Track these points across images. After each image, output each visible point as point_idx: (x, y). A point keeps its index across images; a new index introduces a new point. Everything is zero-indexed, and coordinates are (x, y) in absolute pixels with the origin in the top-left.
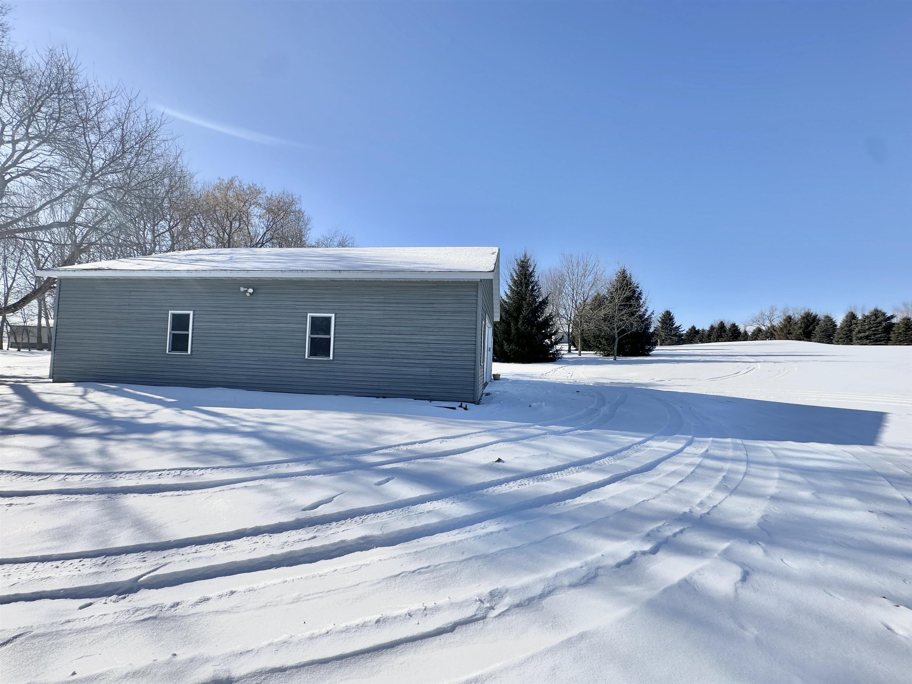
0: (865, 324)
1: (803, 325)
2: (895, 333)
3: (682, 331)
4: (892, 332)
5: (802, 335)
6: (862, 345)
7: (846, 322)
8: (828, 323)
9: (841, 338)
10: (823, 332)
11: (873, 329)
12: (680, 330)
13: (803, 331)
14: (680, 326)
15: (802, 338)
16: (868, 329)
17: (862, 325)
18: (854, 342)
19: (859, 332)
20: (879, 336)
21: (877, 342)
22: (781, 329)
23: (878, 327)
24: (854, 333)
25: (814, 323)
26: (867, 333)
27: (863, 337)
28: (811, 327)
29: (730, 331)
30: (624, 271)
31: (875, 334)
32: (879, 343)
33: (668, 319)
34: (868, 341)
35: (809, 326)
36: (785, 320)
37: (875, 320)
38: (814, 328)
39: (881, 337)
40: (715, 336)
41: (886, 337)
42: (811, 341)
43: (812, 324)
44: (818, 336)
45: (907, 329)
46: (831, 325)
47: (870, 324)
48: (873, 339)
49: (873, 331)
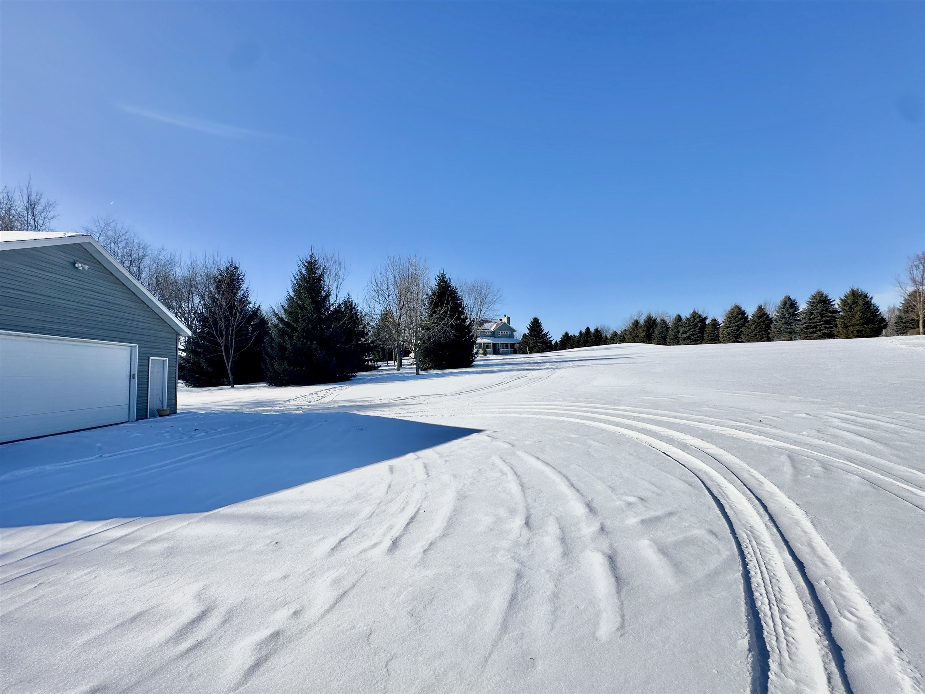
0: (687, 325)
1: (645, 329)
2: (707, 333)
3: (550, 338)
4: (705, 332)
5: (645, 338)
6: (686, 344)
7: (675, 324)
8: (663, 326)
9: (672, 339)
10: (660, 334)
11: (692, 330)
12: (548, 337)
13: (646, 334)
14: (548, 333)
15: (645, 340)
16: (689, 330)
17: (684, 327)
18: (680, 342)
19: (683, 333)
20: (696, 336)
21: (696, 342)
22: (631, 333)
23: (695, 328)
24: (680, 334)
25: (653, 326)
26: (688, 334)
27: (686, 338)
28: (651, 330)
29: (594, 336)
30: (443, 276)
31: (694, 335)
32: (697, 342)
33: (536, 325)
34: (690, 341)
35: (650, 329)
36: (633, 324)
37: (693, 322)
38: (654, 331)
39: (698, 337)
40: (583, 342)
41: (701, 337)
42: (652, 343)
43: (652, 327)
44: (656, 338)
45: (715, 329)
46: (665, 327)
47: (690, 325)
48: (692, 339)
49: (692, 332)
